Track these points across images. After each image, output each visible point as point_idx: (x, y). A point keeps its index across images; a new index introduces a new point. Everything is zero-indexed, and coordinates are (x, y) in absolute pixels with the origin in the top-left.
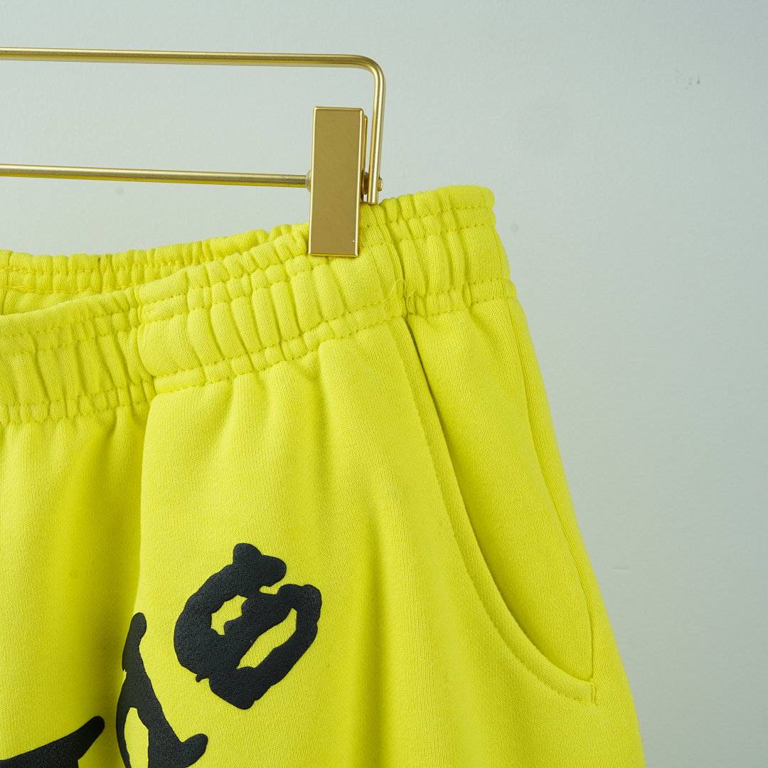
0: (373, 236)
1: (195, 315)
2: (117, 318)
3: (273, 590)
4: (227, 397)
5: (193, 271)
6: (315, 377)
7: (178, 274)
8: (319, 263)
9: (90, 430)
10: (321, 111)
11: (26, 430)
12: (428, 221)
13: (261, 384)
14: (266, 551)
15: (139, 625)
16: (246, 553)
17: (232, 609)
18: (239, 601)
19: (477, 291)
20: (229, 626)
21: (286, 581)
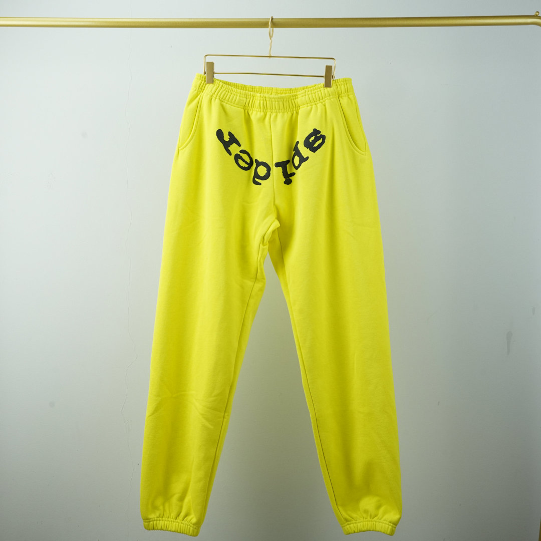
0: (334, 85)
1: (307, 96)
2: (294, 97)
3: (319, 135)
4: (312, 108)
5: (306, 90)
6: (325, 105)
7: (303, 91)
8: (325, 88)
9: (290, 114)
10: (326, 66)
11: (281, 114)
12: (342, 83)
13: (317, 106)
14: (318, 130)
15: (298, 142)
16: (315, 130)
17: (313, 138)
18: (314, 137)
19: (349, 93)
20: (312, 141)
21: (321, 134)
